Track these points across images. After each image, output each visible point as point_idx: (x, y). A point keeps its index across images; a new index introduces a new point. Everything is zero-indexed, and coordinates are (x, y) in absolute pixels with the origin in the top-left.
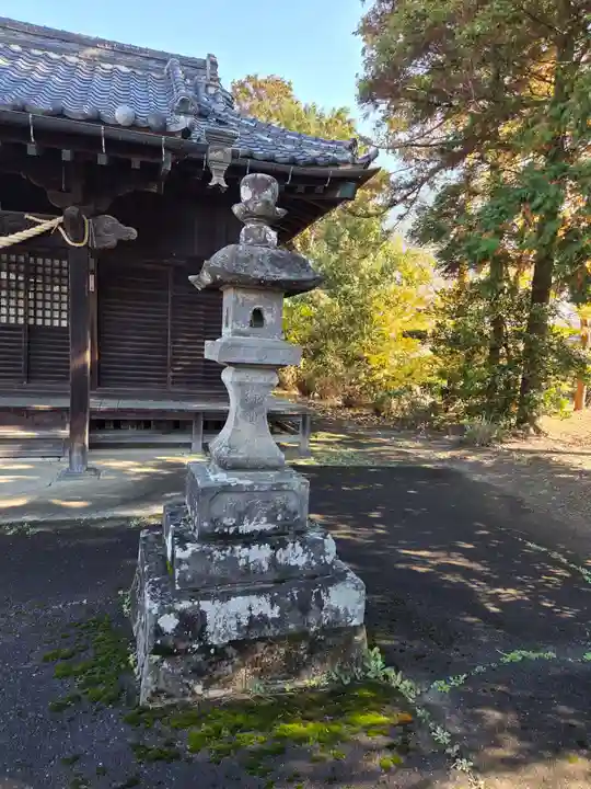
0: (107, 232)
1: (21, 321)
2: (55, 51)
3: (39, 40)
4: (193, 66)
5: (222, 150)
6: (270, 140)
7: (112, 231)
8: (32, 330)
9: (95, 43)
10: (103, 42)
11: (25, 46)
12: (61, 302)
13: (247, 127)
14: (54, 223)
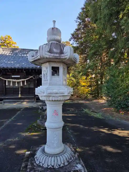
14: (32, 77)
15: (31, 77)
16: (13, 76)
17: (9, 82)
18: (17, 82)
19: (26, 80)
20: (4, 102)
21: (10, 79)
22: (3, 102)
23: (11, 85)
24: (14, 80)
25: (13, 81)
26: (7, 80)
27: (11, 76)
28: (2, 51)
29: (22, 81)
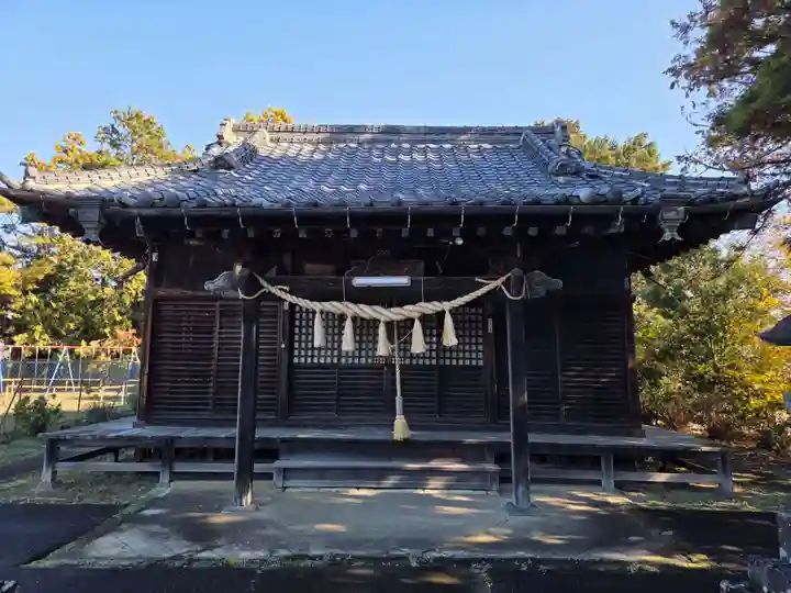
0: (538, 285)
1: (434, 362)
2: (434, 142)
3: (421, 137)
4: (543, 131)
5: (675, 210)
6: (646, 185)
7: (543, 283)
8: (443, 369)
9: (464, 130)
10: (470, 129)
11: (413, 143)
12: (477, 344)
13: (621, 176)
14: (498, 282)
15: (493, 285)
16: (359, 281)
17: (335, 323)
18: (389, 325)
19: (454, 312)
20: (286, 473)
21: (341, 301)
22: (279, 469)
23: (348, 344)
24: (366, 311)
25: (362, 319)
26: (317, 306)
27: (349, 282)
28: (273, 145)
29: (424, 318)
